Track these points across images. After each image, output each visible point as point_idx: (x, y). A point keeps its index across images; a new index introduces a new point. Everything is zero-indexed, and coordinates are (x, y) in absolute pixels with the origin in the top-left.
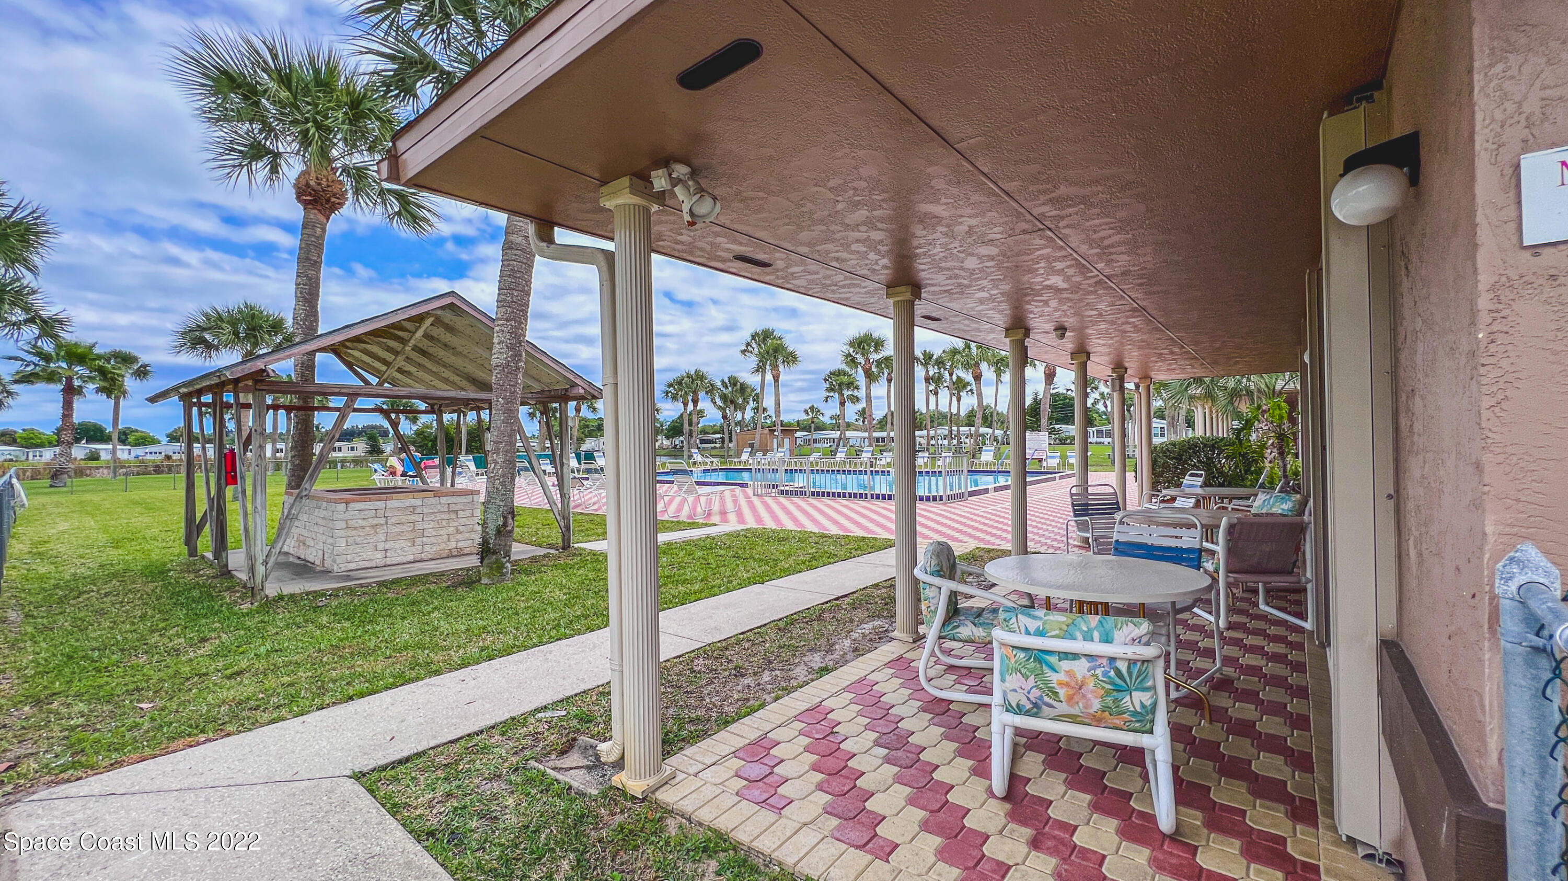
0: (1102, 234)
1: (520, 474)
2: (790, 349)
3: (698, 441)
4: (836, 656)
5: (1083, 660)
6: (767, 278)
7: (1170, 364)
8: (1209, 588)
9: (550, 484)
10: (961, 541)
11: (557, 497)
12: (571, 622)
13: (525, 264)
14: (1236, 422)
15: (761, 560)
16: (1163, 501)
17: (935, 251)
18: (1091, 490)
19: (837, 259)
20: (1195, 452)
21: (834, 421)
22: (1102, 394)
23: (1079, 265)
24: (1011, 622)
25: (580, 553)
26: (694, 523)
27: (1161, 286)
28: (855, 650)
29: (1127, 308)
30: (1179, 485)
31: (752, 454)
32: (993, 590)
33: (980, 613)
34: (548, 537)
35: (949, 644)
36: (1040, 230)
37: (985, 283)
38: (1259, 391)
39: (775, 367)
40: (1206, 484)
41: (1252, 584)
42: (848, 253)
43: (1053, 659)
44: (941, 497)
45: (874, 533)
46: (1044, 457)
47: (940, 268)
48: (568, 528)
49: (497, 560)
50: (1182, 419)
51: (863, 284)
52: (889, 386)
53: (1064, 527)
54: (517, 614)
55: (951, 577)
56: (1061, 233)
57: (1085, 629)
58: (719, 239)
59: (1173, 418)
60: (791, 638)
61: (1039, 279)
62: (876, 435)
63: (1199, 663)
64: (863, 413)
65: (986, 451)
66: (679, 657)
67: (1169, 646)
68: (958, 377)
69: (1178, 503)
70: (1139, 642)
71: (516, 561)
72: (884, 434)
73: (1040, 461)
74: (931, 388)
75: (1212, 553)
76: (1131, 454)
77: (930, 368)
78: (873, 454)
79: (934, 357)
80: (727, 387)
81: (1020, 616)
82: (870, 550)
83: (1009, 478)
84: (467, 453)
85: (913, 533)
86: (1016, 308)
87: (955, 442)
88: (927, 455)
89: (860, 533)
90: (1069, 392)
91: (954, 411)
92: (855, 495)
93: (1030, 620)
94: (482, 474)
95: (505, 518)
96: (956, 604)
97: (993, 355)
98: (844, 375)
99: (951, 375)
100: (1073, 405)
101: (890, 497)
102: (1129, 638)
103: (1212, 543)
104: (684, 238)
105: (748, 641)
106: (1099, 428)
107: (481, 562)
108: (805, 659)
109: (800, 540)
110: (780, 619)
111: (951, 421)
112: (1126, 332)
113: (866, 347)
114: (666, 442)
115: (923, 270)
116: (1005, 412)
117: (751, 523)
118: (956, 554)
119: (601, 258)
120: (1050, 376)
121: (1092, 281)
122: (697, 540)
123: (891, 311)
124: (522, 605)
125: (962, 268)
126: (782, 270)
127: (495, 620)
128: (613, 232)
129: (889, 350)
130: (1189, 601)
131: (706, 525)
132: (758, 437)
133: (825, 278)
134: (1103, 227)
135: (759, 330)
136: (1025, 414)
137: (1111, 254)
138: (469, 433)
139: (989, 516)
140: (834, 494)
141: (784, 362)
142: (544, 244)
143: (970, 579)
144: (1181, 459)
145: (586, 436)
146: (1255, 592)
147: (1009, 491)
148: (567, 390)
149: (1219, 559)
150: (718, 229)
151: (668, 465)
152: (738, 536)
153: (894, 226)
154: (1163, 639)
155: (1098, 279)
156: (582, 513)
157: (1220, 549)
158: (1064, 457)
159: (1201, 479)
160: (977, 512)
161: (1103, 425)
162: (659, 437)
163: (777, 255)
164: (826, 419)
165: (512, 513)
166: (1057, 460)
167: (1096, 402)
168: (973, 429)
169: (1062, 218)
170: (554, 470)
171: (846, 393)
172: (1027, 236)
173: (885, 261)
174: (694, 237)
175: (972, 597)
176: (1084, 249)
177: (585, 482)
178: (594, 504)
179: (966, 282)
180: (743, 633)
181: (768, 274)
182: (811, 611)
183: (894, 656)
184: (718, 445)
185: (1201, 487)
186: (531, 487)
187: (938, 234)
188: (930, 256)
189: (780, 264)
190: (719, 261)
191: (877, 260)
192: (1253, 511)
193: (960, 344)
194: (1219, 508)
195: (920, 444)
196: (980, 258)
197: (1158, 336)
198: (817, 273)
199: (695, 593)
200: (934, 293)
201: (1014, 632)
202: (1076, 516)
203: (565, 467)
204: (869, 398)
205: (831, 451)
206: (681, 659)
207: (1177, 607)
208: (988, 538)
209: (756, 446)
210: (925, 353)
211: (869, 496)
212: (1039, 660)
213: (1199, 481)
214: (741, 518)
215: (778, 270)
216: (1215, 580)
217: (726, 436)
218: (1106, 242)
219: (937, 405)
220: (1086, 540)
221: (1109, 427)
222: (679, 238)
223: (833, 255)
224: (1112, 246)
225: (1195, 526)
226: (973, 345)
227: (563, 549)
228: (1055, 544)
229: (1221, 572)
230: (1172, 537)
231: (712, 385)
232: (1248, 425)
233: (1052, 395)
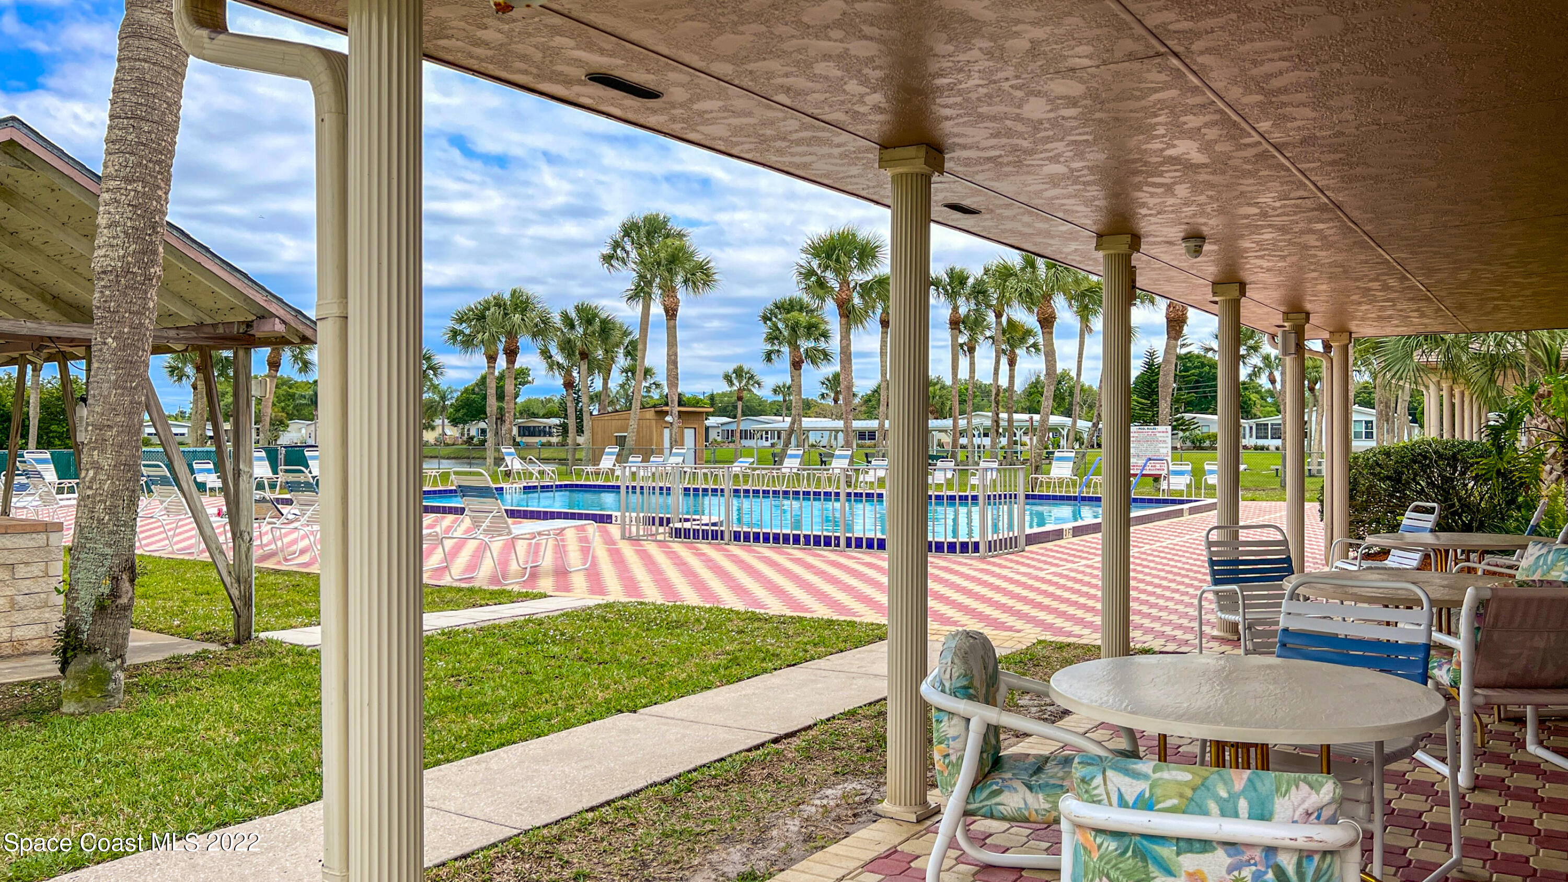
0: (1268, 68)
1: (150, 491)
2: (700, 257)
3: (515, 431)
4: (771, 851)
5: (1220, 853)
6: (652, 120)
7: (1383, 308)
8: (1442, 716)
9: (212, 511)
10: (1010, 629)
11: (225, 538)
12: (248, 789)
13: (168, 68)
14: (1491, 415)
15: (632, 666)
16: (1367, 556)
17: (971, 83)
18: (1243, 535)
19: (788, 90)
20: (1424, 468)
21: (780, 398)
22: (1266, 358)
23: (1225, 121)
24: (1095, 782)
25: (271, 650)
26: (502, 592)
27: (1368, 166)
28: (809, 838)
29: (1309, 203)
30: (1394, 528)
31: (621, 458)
32: (1066, 722)
33: (1039, 765)
34: (207, 617)
35: (982, 825)
36: (1158, 54)
37: (1060, 146)
38: (1535, 359)
39: (669, 291)
40: (1441, 527)
41: (1515, 708)
42: (809, 79)
43: (1166, 852)
44: (976, 546)
45: (849, 611)
46: (1164, 473)
47: (980, 116)
48: (247, 601)
49: (95, 665)
50: (1402, 408)
51: (837, 140)
52: (884, 333)
53: (1196, 602)
54: (135, 774)
55: (989, 700)
56: (1195, 63)
57: (1224, 794)
58: (559, 41)
59: (1387, 406)
60: (687, 817)
61: (1156, 145)
62: (858, 424)
63: (1423, 852)
64: (834, 382)
65: (1061, 459)
66: (465, 857)
67: (1370, 821)
68: (1009, 321)
69: (1392, 561)
70: (1318, 818)
71: (137, 667)
72: (873, 424)
73: (1157, 478)
74: (961, 340)
75: (1449, 651)
76: (1314, 468)
77: (961, 301)
78: (851, 462)
79: (971, 281)
80: (572, 326)
81: (1110, 773)
82: (842, 646)
83: (1100, 510)
84: (41, 445)
85: (922, 613)
86: (1116, 196)
87: (1004, 441)
88: (952, 465)
89: (822, 612)
90: (1210, 354)
91: (1004, 382)
92: (817, 541)
93: (1127, 780)
94: (71, 490)
95: (115, 579)
96: (997, 749)
97: (1077, 282)
98: (801, 310)
99: (999, 315)
100: (1215, 379)
101: (882, 545)
102: (1300, 810)
103: (1449, 633)
104: (489, 35)
105: (604, 823)
106: (1262, 420)
107: (63, 670)
108: (713, 857)
109: (710, 627)
110: (667, 781)
111: (997, 403)
112: (1306, 247)
113: (843, 259)
114: (452, 432)
115: (947, 118)
116: (1095, 387)
117: (616, 593)
118: (999, 653)
119: (320, 66)
120: (1176, 324)
121: (1250, 153)
122: (508, 626)
123: (887, 192)
124: (148, 756)
125: (1018, 118)
126: (682, 105)
127: (88, 787)
128: (345, 14)
129: (884, 267)
130: (1407, 741)
131: (527, 597)
132: (633, 423)
133: (763, 124)
134: (1270, 56)
135: (639, 217)
136: (1127, 391)
137: (1284, 104)
138: (45, 406)
139: (1062, 581)
140: (776, 538)
141: (686, 281)
142: (204, 33)
143: (1025, 701)
144: (1399, 481)
145: (291, 417)
146: (1520, 721)
147: (1099, 535)
148: (249, 325)
149: (1459, 664)
150: (557, 20)
151: (453, 477)
152: (590, 617)
153: (893, 33)
154: (1361, 810)
155: (1259, 149)
156: (277, 572)
157: (1460, 643)
158: (1198, 473)
159: (1432, 517)
160: (1041, 574)
161: (1268, 414)
162: (438, 422)
163: (672, 76)
164: (765, 393)
165: (131, 570)
166: (1186, 479)
167: (1256, 372)
168: (1036, 417)
169: (1198, 35)
170: (218, 484)
171: (805, 344)
172: (1136, 65)
173: (877, 98)
174: (509, 34)
175: (1026, 735)
176: (1235, 93)
177: (285, 510)
178: (303, 552)
179: (1025, 144)
180: (592, 809)
181: (654, 112)
182: (726, 765)
183: (882, 849)
184: (554, 440)
185: (1432, 531)
186: (173, 518)
187: (975, 54)
188: (960, 93)
189: (678, 94)
190: (558, 82)
191: (862, 96)
192: (1520, 576)
193: (1015, 259)
194: (1461, 570)
195: (940, 445)
196: (1051, 101)
197: (1363, 257)
198: (749, 114)
199: (501, 730)
200: (968, 162)
201: (1099, 802)
202: (1216, 582)
203: (244, 478)
204: (846, 356)
205: (774, 455)
206: (469, 861)
207: (1387, 750)
208: (1059, 622)
209: (630, 442)
210: (952, 274)
211: (843, 542)
212: (1142, 855)
213: (1430, 520)
214: (596, 583)
215: (673, 106)
216: (1450, 699)
217: (572, 423)
218: (1276, 83)
219: (972, 370)
220: (1233, 627)
221: (1276, 419)
222: (479, 33)
223: (779, 81)
224: (1285, 90)
225: (1419, 603)
226: (1040, 263)
227: (237, 642)
228: (1179, 634)
229: (1463, 686)
230: (1379, 623)
231: (545, 321)
232: (1513, 420)
233: (1179, 357)
